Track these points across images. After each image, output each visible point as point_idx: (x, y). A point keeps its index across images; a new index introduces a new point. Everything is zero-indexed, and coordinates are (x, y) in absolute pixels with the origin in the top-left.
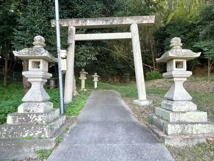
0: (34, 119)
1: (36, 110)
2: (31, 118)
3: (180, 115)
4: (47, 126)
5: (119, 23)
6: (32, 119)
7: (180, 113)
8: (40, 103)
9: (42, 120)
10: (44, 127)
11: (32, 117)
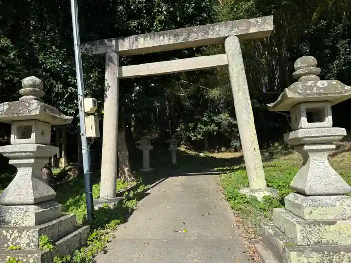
0: (14, 239)
1: (21, 222)
2: (9, 238)
3: (321, 229)
4: (36, 255)
5: (200, 38)
6: (11, 240)
7: (321, 224)
8: (30, 206)
9: (28, 241)
10: (29, 256)
11: (11, 236)
